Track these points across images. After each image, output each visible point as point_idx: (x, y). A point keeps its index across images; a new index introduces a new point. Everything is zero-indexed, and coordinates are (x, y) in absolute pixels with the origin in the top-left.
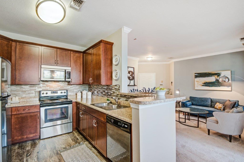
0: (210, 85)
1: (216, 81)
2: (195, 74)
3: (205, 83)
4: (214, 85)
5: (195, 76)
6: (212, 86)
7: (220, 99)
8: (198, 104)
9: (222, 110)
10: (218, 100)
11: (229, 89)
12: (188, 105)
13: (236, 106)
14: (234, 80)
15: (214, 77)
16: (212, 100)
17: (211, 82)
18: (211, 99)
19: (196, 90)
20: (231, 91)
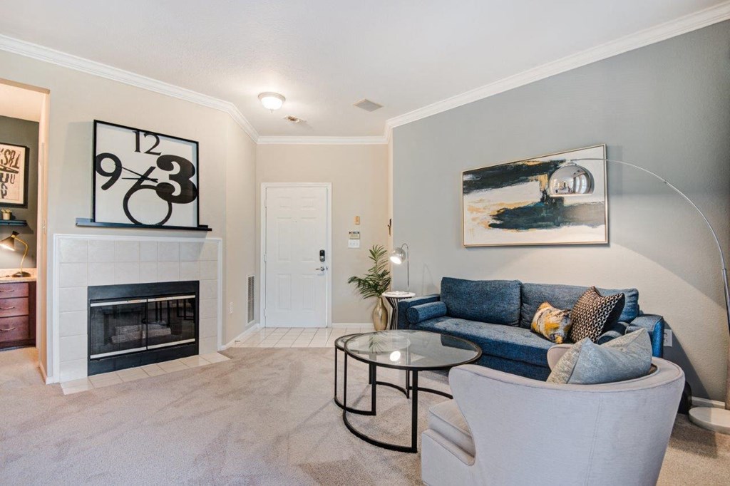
0: (521, 220)
1: (542, 200)
2: (466, 173)
3: (499, 216)
4: (536, 221)
5: (465, 183)
6: (527, 228)
7: (560, 287)
8: (469, 311)
9: (560, 339)
10: (546, 293)
11: (598, 235)
12: (421, 317)
13: (623, 316)
14: (620, 193)
15: (534, 182)
16: (526, 289)
17: (522, 206)
18: (521, 286)
19: (468, 247)
20: (607, 245)
